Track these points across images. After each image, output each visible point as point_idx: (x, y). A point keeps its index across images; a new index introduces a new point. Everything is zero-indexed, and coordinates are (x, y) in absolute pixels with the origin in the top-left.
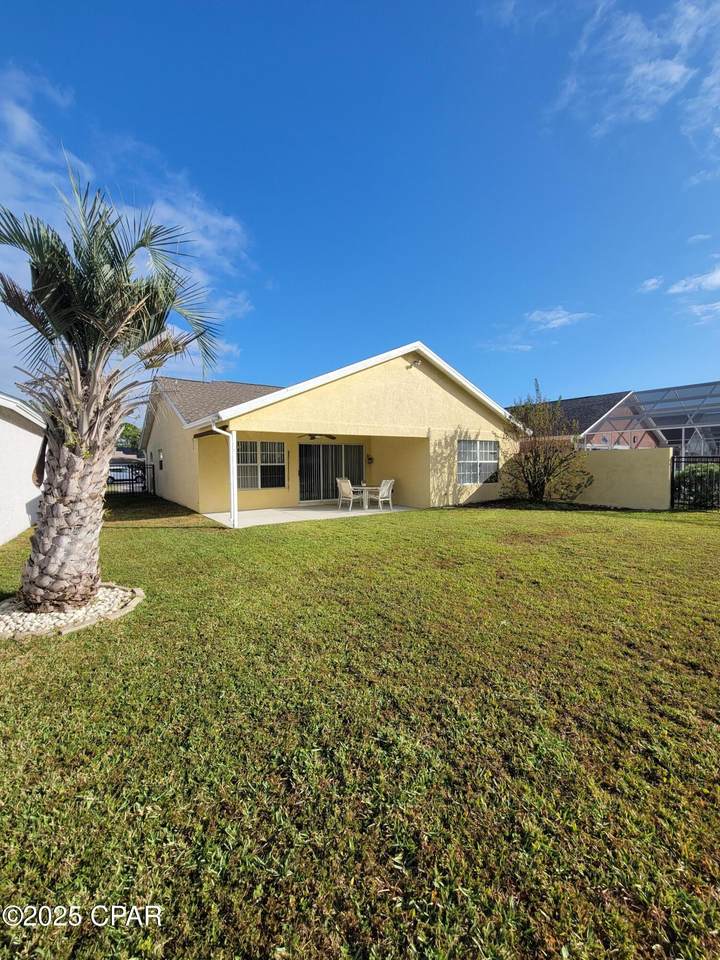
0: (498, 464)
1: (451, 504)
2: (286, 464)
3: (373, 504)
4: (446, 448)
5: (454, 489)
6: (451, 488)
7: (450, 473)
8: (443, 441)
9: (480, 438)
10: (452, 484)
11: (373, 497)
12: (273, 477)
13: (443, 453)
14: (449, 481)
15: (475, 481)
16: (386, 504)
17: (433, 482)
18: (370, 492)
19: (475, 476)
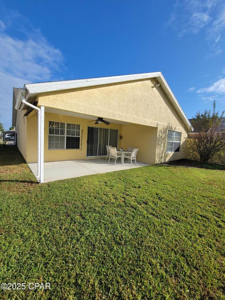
0: (180, 143)
1: (163, 162)
2: (80, 136)
3: (127, 160)
4: (164, 134)
5: (165, 155)
6: (163, 154)
7: (164, 147)
8: (163, 130)
9: (176, 131)
10: (164, 152)
11: (126, 157)
12: (73, 143)
13: (162, 136)
14: (163, 151)
15: (172, 151)
16: (133, 161)
17: (158, 151)
18: (126, 155)
19: (172, 148)
